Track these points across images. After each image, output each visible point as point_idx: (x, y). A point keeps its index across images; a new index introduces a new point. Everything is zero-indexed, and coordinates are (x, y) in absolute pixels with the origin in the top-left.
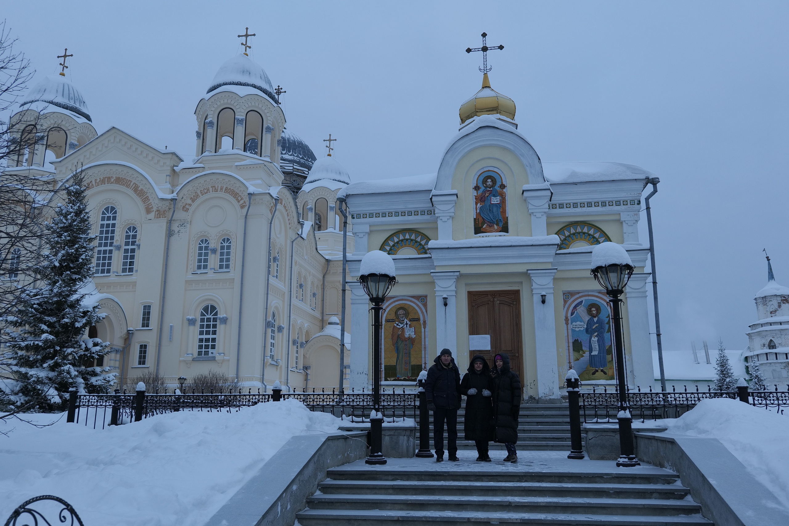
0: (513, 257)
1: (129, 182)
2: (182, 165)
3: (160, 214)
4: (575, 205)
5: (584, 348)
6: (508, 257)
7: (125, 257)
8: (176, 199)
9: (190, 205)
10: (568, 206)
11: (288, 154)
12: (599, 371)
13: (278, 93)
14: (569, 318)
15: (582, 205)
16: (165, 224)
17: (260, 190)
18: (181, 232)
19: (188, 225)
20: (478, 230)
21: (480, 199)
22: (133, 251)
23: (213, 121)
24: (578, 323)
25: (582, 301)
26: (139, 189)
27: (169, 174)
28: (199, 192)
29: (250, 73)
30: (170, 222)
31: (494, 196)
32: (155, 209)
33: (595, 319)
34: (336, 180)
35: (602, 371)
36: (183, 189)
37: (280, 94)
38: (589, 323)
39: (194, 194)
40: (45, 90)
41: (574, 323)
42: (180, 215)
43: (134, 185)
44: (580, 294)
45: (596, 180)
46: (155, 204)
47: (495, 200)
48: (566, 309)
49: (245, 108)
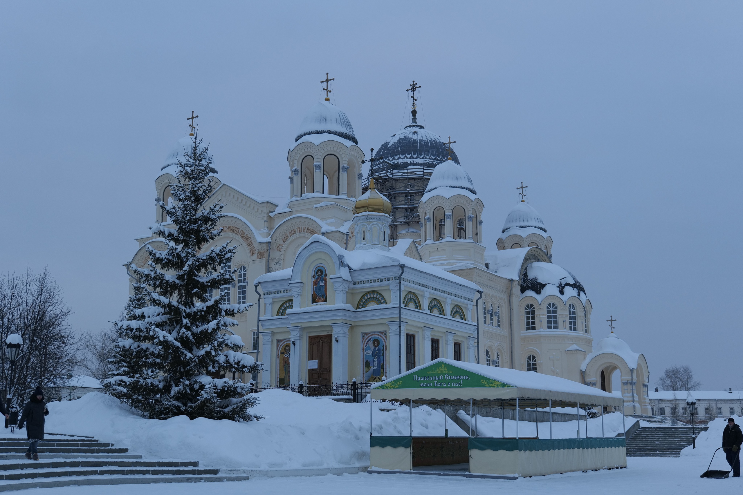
0: (324, 317)
1: (238, 230)
2: (278, 210)
3: (261, 255)
4: (368, 282)
5: (370, 365)
6: (322, 317)
7: (239, 293)
8: (270, 242)
9: (282, 245)
10: (364, 282)
11: (419, 157)
12: (377, 378)
13: (414, 88)
14: (365, 348)
15: (371, 281)
16: (265, 263)
17: (333, 229)
18: (276, 269)
19: (282, 263)
20: (314, 301)
21: (315, 283)
22: (244, 287)
23: (298, 169)
24: (369, 351)
25: (371, 338)
26: (245, 235)
27: (266, 220)
28: (288, 234)
29: (326, 120)
30: (268, 261)
31: (322, 281)
32: (257, 251)
33: (377, 348)
34: (452, 187)
35: (378, 378)
36: (275, 232)
37: (415, 90)
38: (374, 350)
39: (285, 236)
40: (177, 154)
41: (367, 351)
42: (275, 254)
43: (241, 232)
44: (371, 334)
45: (375, 267)
46: (257, 248)
47: (322, 283)
48: (363, 343)
49: (321, 154)
